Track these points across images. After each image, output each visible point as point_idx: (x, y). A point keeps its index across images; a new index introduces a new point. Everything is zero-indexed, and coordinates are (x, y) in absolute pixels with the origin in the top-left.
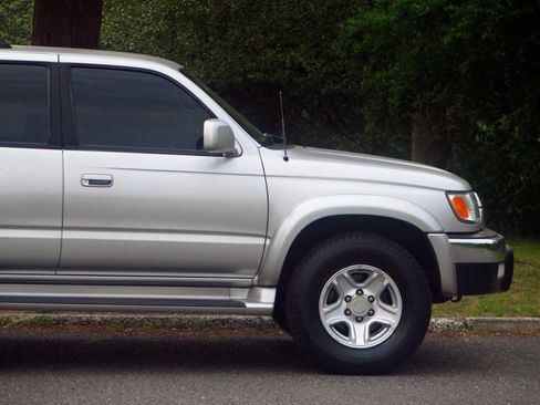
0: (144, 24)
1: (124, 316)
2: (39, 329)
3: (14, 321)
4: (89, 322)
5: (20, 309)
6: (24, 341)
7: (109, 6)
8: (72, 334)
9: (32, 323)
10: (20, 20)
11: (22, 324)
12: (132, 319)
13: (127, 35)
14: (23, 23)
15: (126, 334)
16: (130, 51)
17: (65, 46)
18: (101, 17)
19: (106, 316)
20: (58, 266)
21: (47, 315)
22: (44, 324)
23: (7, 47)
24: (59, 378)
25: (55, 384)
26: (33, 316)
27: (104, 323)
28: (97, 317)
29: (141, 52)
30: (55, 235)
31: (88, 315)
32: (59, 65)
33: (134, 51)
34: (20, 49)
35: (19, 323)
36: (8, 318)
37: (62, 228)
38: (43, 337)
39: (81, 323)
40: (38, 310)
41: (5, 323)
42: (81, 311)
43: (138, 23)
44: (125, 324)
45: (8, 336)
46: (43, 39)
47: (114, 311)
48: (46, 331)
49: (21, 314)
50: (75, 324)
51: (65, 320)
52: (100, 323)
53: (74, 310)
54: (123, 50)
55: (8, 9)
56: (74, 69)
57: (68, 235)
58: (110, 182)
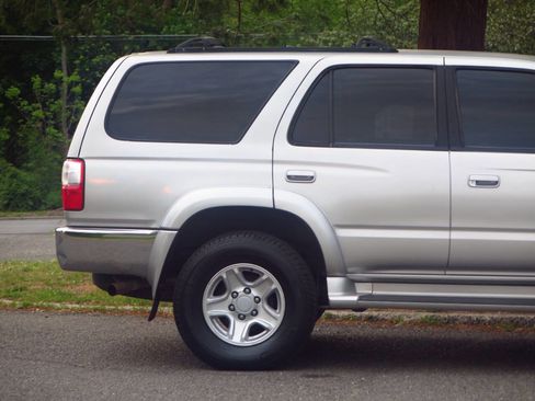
0: (529, 24)
1: (514, 316)
2: (431, 328)
3: (406, 319)
4: (479, 321)
5: (410, 308)
6: (416, 340)
7: (494, 7)
8: (462, 333)
9: (423, 323)
10: (406, 23)
11: (413, 323)
12: (522, 319)
13: (512, 36)
14: (409, 26)
15: (515, 334)
16: (514, 52)
17: (451, 49)
18: (486, 18)
19: (495, 316)
20: (447, 266)
21: (437, 314)
22: (435, 322)
23: (394, 51)
24: (451, 376)
25: (447, 383)
26: (423, 315)
27: (494, 322)
28: (487, 317)
29: (526, 53)
30: (444, 235)
31: (478, 315)
32: (445, 68)
33: (519, 52)
34: (407, 53)
35: (410, 322)
36: (400, 316)
37: (450, 229)
38: (433, 337)
39: (470, 322)
40: (429, 310)
41: (397, 322)
42: (470, 310)
43: (523, 23)
44: (516, 323)
45: (400, 334)
46: (429, 42)
47: (503, 311)
48: (436, 330)
49: (412, 313)
50: (465, 323)
51: (454, 320)
52: (489, 322)
53: (464, 310)
54: (508, 52)
55: (394, 13)
56: (459, 72)
57: (456, 235)
58: (497, 182)
